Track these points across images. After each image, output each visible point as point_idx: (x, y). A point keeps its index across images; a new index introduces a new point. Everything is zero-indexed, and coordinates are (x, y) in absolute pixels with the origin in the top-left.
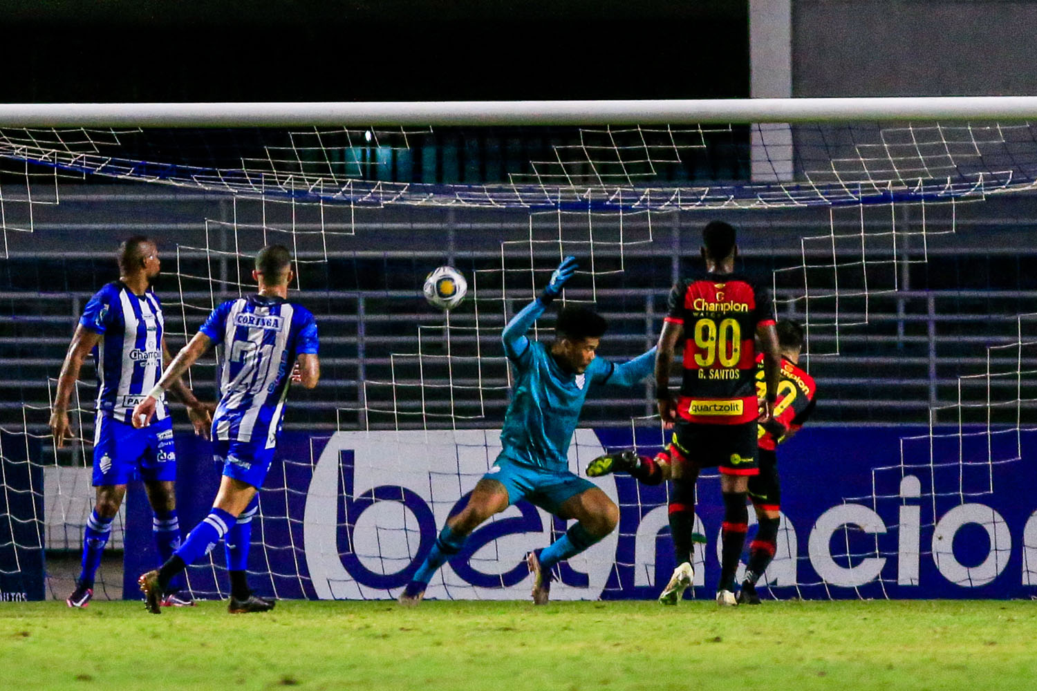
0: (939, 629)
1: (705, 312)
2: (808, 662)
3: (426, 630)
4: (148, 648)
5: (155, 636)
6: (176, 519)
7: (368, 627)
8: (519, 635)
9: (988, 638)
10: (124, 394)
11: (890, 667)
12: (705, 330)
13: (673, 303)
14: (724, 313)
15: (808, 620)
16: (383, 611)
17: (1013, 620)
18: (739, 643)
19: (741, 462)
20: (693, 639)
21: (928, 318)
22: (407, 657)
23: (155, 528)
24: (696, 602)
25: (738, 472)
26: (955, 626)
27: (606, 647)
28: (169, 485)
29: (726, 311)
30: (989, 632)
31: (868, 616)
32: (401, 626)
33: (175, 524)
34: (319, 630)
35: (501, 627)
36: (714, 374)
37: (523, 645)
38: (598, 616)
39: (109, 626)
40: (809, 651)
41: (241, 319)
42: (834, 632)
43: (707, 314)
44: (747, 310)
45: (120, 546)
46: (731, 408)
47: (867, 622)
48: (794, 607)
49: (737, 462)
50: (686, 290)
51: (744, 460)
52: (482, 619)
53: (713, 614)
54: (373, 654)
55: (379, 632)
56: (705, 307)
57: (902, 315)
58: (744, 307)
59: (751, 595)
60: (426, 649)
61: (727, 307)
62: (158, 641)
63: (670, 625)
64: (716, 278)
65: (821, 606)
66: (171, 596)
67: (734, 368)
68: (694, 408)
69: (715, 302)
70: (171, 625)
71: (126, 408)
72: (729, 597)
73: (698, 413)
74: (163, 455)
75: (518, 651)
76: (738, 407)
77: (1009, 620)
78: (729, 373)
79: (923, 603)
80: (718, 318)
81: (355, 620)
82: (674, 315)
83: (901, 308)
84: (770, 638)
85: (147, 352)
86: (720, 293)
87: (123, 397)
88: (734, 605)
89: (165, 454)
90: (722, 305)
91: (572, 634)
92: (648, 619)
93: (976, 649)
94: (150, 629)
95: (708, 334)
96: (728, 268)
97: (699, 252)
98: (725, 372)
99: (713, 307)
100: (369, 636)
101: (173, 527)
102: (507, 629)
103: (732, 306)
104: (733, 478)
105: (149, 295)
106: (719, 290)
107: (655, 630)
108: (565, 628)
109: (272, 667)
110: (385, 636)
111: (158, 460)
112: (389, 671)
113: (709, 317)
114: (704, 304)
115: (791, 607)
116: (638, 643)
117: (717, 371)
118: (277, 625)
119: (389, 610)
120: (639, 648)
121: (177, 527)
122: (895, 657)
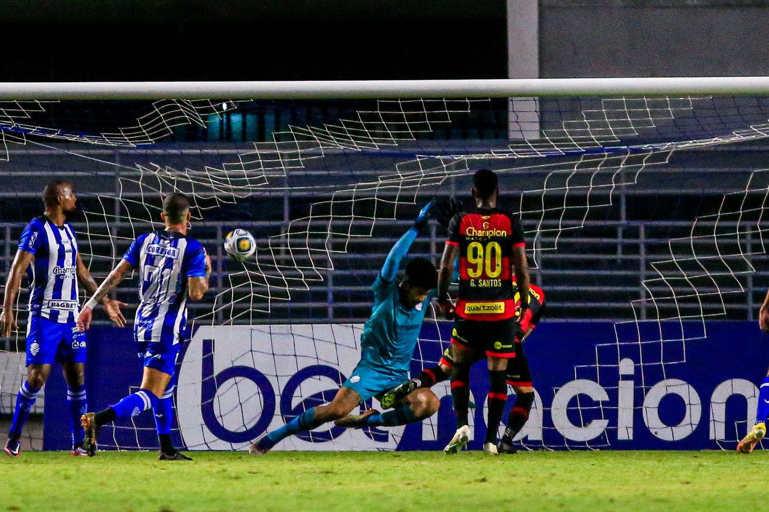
0: (647, 472)
1: (474, 237)
2: (551, 496)
3: (267, 473)
4: (61, 487)
5: (67, 478)
6: (84, 392)
7: (224, 471)
8: (337, 477)
9: (684, 479)
10: (48, 299)
11: (612, 501)
12: (475, 250)
13: (451, 230)
14: (489, 238)
15: (551, 465)
16: (235, 459)
17: (703, 466)
18: (499, 483)
19: (502, 348)
20: (466, 479)
21: (639, 242)
22: (253, 492)
23: (69, 398)
24: (467, 452)
25: (499, 355)
26: (660, 469)
27: (400, 486)
28: (81, 366)
29: (490, 237)
30: (685, 475)
31: (595, 462)
32: (249, 471)
33: (84, 395)
34: (188, 473)
35: (323, 470)
36: (482, 283)
37: (340, 484)
38: (396, 463)
39: (33, 470)
40: (552, 489)
41: (151, 249)
42: (569, 475)
43: (476, 238)
44: (505, 235)
45: (41, 410)
46: (495, 308)
47: (594, 467)
48: (541, 456)
49: (499, 348)
50: (461, 220)
51: (504, 346)
52: (309, 465)
53: (480, 461)
54: (229, 490)
55: (233, 475)
56: (475, 233)
57: (620, 240)
58: (503, 233)
59: (510, 447)
60: (268, 487)
61: (491, 233)
62: (70, 481)
63: (449, 470)
64: (483, 212)
65: (561, 455)
66: (79, 449)
67: (497, 278)
68: (469, 309)
69: (482, 229)
70: (78, 470)
71: (49, 309)
72: (492, 448)
73: (471, 312)
74: (76, 343)
75: (337, 488)
76: (500, 307)
77: (699, 466)
78: (493, 282)
79: (637, 453)
80: (484, 241)
81: (215, 466)
82: (452, 240)
83: (620, 234)
84: (523, 479)
85: (65, 268)
86: (485, 223)
87: (48, 302)
88: (496, 454)
89: (78, 343)
90: (487, 232)
91: (376, 476)
92: (433, 465)
93: (677, 486)
94: (63, 473)
95: (477, 253)
96: (492, 205)
97: (470, 193)
98: (491, 282)
99: (480, 233)
100: (224, 478)
101: (81, 397)
102: (328, 472)
103: (495, 233)
104: (496, 360)
105: (66, 226)
106: (485, 221)
107: (438, 473)
108: (371, 472)
109: (153, 501)
110: (237, 478)
111: (73, 348)
112: (240, 504)
113: (478, 241)
114: (474, 231)
115: (538, 456)
116: (424, 483)
117: (484, 281)
118: (157, 469)
119: (240, 458)
120: (425, 487)
121: (85, 397)
122: (615, 494)
